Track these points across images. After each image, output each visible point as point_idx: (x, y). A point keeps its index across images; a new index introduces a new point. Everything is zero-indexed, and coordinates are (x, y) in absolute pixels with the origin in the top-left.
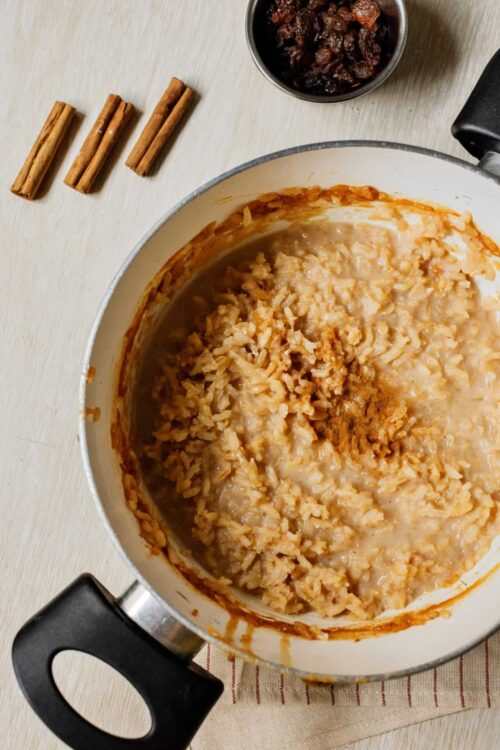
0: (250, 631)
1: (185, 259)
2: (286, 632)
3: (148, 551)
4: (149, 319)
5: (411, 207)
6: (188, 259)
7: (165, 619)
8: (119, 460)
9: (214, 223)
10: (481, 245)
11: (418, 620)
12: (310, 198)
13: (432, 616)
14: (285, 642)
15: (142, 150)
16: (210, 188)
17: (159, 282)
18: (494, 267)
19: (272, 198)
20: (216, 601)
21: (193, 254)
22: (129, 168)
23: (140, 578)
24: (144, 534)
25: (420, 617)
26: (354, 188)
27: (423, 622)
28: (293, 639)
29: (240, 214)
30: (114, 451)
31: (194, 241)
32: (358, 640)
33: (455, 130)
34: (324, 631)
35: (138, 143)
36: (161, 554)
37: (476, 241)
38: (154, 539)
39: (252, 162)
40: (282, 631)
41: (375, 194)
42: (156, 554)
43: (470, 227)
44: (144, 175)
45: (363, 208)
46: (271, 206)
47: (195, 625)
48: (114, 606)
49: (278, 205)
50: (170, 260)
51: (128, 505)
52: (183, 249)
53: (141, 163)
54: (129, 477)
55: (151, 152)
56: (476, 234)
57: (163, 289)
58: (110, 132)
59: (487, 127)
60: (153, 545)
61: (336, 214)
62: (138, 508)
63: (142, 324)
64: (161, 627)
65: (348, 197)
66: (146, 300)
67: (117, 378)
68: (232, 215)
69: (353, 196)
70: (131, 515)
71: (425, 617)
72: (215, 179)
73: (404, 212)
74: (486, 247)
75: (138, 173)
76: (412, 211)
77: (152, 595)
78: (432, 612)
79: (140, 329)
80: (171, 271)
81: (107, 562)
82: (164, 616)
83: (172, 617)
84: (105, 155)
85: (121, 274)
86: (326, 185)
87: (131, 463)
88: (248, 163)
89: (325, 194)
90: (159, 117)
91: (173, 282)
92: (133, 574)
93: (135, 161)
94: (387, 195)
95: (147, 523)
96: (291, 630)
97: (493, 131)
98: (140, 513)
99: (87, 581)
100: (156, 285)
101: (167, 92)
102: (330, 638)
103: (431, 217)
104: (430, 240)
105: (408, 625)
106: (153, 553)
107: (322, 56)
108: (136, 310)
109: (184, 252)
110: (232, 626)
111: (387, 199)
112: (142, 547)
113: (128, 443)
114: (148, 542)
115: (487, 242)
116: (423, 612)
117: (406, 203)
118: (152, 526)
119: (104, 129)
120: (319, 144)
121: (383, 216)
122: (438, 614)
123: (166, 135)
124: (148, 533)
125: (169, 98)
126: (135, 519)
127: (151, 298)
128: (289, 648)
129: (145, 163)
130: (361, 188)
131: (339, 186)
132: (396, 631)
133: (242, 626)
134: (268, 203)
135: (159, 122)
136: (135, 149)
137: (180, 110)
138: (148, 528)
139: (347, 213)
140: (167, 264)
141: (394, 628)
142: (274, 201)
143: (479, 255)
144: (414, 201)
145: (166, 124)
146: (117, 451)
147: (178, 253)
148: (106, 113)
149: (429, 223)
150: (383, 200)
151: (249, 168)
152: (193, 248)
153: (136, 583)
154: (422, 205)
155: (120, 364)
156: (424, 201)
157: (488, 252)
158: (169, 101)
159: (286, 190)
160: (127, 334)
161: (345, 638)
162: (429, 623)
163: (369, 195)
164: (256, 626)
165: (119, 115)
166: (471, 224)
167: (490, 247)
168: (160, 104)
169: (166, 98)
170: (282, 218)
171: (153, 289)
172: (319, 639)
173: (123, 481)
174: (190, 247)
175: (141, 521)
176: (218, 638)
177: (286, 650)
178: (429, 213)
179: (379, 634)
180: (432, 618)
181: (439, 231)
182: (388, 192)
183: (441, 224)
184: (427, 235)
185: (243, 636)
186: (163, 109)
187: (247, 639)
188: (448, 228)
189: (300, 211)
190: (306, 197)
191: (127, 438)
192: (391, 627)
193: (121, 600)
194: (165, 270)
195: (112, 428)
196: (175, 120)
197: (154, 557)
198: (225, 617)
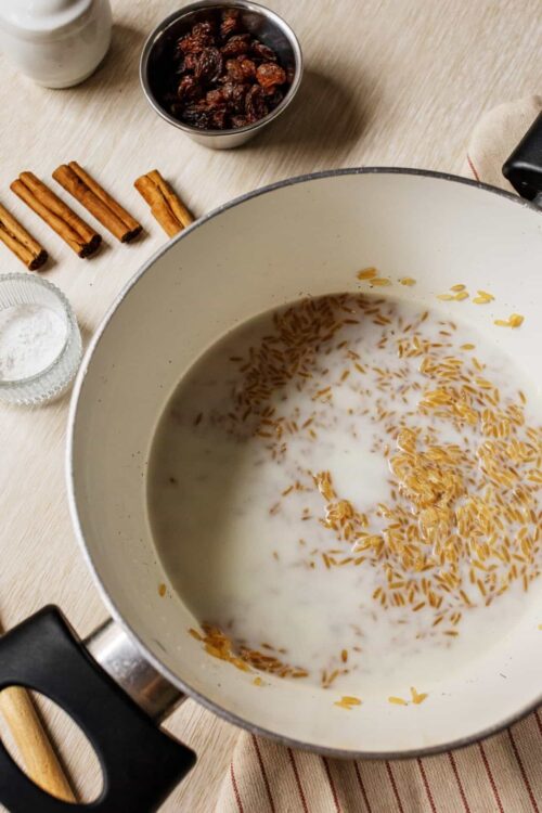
23: (115, 615)
33: (506, 170)
48: (80, 646)
77: (130, 638)
92: (106, 610)
99: (52, 613)
107: (212, 96)
153: (110, 621)
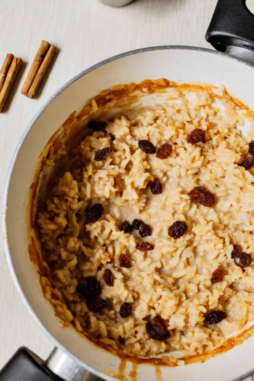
0: (135, 368)
1: (61, 137)
2: (157, 364)
3: (61, 325)
4: (44, 177)
5: (190, 88)
6: (63, 137)
7: (77, 370)
8: (36, 268)
9: (75, 112)
10: (233, 104)
11: (238, 341)
12: (130, 90)
13: (246, 337)
14: (158, 371)
15: (29, 83)
16: (68, 86)
17: (47, 152)
18: (243, 117)
19: (108, 93)
20: (110, 351)
21: (65, 133)
22: (23, 95)
23: (57, 344)
24: (58, 314)
25: (239, 339)
26: (154, 80)
27: (241, 342)
28: (163, 369)
29: (90, 105)
30: (31, 263)
31: (64, 125)
32: (203, 362)
33: (207, 37)
34: (182, 359)
35: (27, 79)
36: (71, 325)
37: (230, 102)
38: (65, 316)
39: (92, 67)
40: (155, 364)
41: (167, 84)
42: (67, 326)
43: (224, 94)
44: (33, 97)
45: (161, 94)
46: (108, 97)
47: (98, 371)
48: (43, 367)
49: (111, 96)
50: (52, 138)
51: (45, 296)
52: (58, 130)
53: (30, 91)
54: (44, 279)
55: (35, 83)
56: (229, 98)
57: (50, 157)
58: (10, 75)
59: (226, 31)
60: (65, 321)
61: (146, 100)
62: (52, 298)
63: (40, 181)
64: (76, 375)
65: (152, 87)
66: (40, 165)
67: (29, 216)
68: (86, 106)
69: (155, 86)
70: (48, 303)
71: (242, 338)
72: (71, 80)
73: (185, 92)
74: (237, 105)
75: (29, 97)
76: (190, 91)
78: (246, 335)
79: (39, 184)
80: (54, 145)
81: (40, 338)
82: (77, 367)
83: (82, 368)
84: (8, 89)
85: (20, 146)
86: (138, 82)
87: (45, 269)
88: (89, 69)
89: (138, 87)
90: (37, 63)
91: (56, 152)
92: (53, 343)
93: (26, 89)
94: (174, 83)
95: (59, 306)
96: (160, 362)
97: (230, 33)
98: (54, 301)
100: (45, 155)
101: (40, 49)
102: (186, 363)
103: (201, 93)
104: (204, 106)
105: (233, 346)
106: (65, 325)
108: (35, 171)
109: (59, 133)
110: (122, 367)
111: (175, 86)
112: (57, 322)
113: (41, 257)
114: (62, 319)
115: (237, 102)
116: (240, 336)
117: (186, 86)
118: (62, 308)
119: (6, 74)
120: (130, 52)
121: (174, 97)
122: (250, 335)
123: (42, 73)
124: (61, 313)
125: (41, 52)
126: (51, 305)
127: (43, 163)
128: (161, 376)
129: (32, 90)
130: (159, 80)
131: (146, 80)
132: (226, 351)
133: (129, 365)
134: (105, 96)
135: (37, 66)
136: (25, 82)
137: (49, 58)
138: (60, 309)
139: (153, 98)
140: (50, 141)
141: (224, 350)
142: (109, 94)
143: (232, 111)
144: (191, 84)
145: (42, 66)
146: (35, 263)
147: (56, 133)
148: (6, 64)
149: (201, 96)
150: (172, 86)
151: (90, 71)
152: (65, 130)
153: (56, 349)
154: (195, 86)
155: (30, 207)
156: (196, 83)
157: (238, 108)
158: (41, 54)
159: (115, 86)
160: (31, 188)
161: (195, 362)
162: (245, 342)
163: (164, 84)
164: (137, 363)
165: (14, 65)
166: (226, 92)
167: (239, 104)
168: (37, 56)
169: (40, 52)
170: (115, 106)
171: (44, 158)
172: (179, 365)
173: (41, 281)
174: (63, 129)
175: (55, 306)
176: (115, 377)
177: (159, 376)
178: (200, 90)
179: (215, 355)
180: (246, 339)
181: (207, 100)
182: (174, 81)
183: (208, 96)
184: (201, 104)
185: (131, 372)
186: (39, 58)
187: (133, 374)
188: (212, 97)
189: (125, 100)
190: (127, 90)
191: (40, 254)
192: (222, 349)
193: (47, 362)
194: (50, 145)
195: (29, 248)
196: (47, 64)
197: (66, 328)
198: (117, 361)
